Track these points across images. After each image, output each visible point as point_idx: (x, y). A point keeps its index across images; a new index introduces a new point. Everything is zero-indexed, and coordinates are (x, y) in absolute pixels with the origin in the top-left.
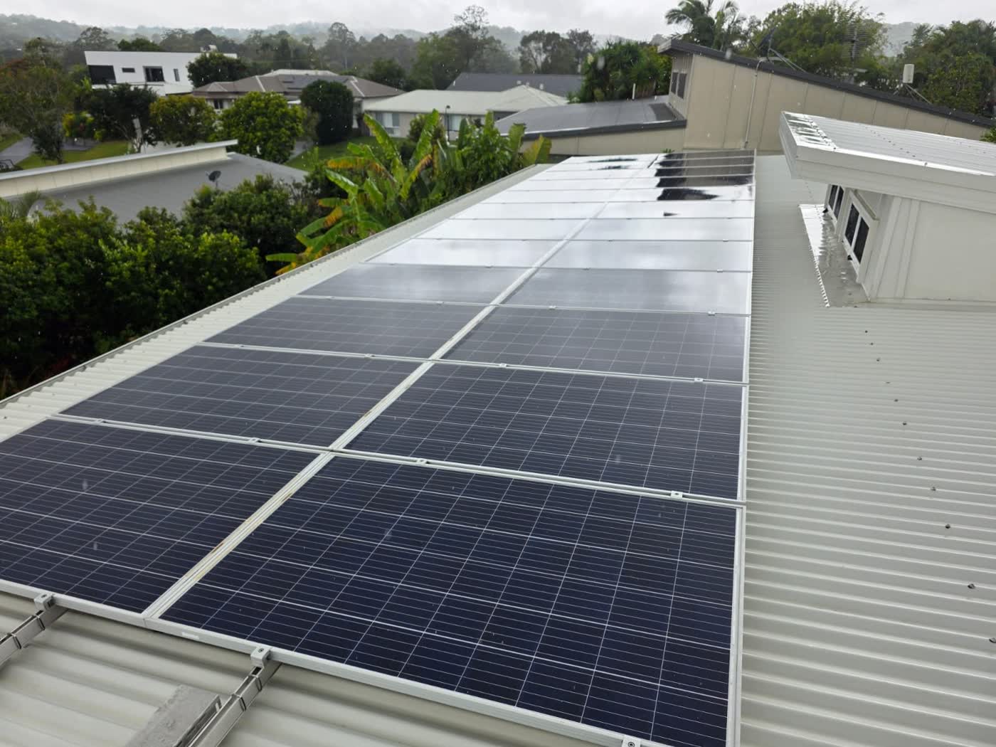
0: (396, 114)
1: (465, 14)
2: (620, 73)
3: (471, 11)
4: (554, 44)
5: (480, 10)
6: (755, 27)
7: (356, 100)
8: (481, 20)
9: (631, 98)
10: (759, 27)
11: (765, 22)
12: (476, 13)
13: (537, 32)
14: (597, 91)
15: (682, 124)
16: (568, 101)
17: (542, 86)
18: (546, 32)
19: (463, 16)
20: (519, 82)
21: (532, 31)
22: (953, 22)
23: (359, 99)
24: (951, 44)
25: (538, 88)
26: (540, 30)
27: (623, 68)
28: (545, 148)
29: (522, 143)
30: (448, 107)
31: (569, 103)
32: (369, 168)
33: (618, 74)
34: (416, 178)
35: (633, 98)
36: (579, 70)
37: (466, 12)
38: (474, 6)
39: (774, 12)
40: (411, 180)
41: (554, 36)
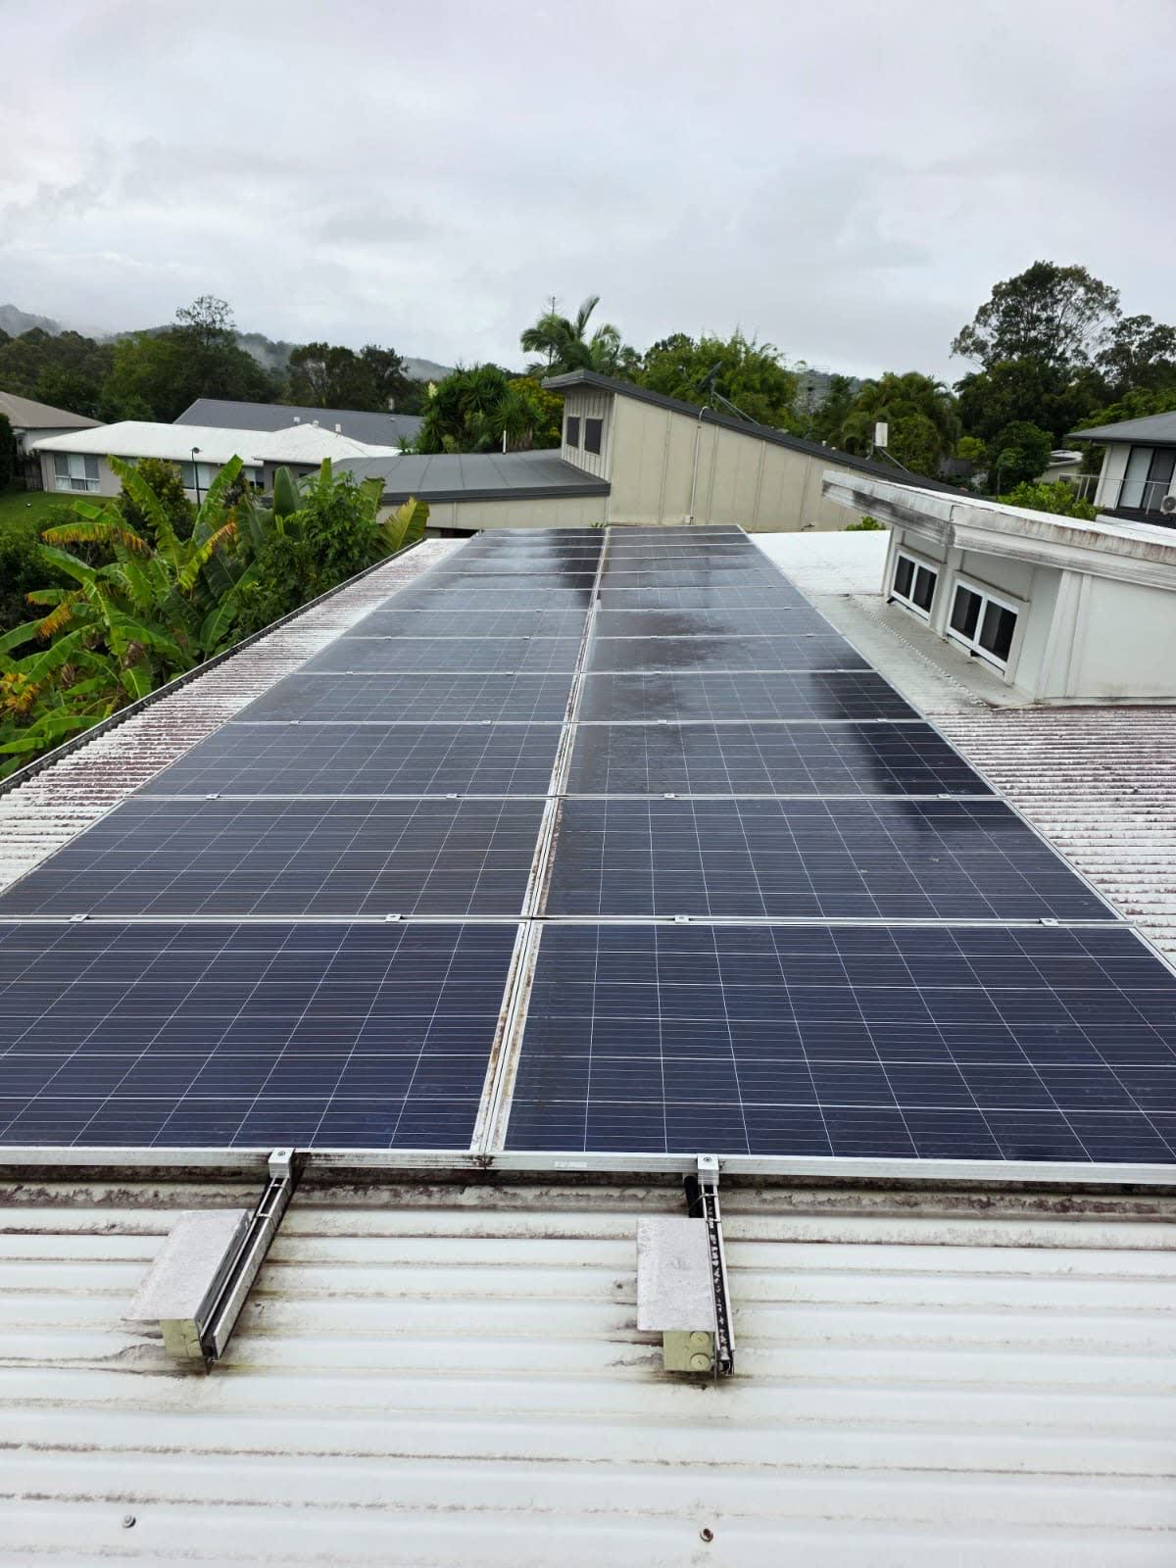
0: (92, 459)
1: (194, 308)
2: (481, 414)
3: (205, 305)
4: (344, 366)
5: (221, 305)
6: (635, 364)
7: (16, 432)
8: (222, 320)
9: (501, 451)
10: (639, 364)
11: (646, 356)
12: (213, 308)
13: (315, 345)
14: (447, 439)
15: (602, 490)
16: (401, 451)
17: (338, 428)
18: (331, 346)
19: (191, 310)
20: (297, 419)
21: (306, 342)
22: (885, 374)
23: (21, 431)
24: (887, 401)
25: (333, 429)
26: (320, 341)
27: (484, 409)
28: (420, 516)
29: (379, 508)
30: (196, 450)
31: (401, 454)
32: (117, 541)
33: (479, 416)
34: (209, 557)
35: (504, 450)
36: (391, 407)
37: (196, 305)
38: (210, 298)
39: (657, 345)
40: (199, 560)
41: (343, 353)
